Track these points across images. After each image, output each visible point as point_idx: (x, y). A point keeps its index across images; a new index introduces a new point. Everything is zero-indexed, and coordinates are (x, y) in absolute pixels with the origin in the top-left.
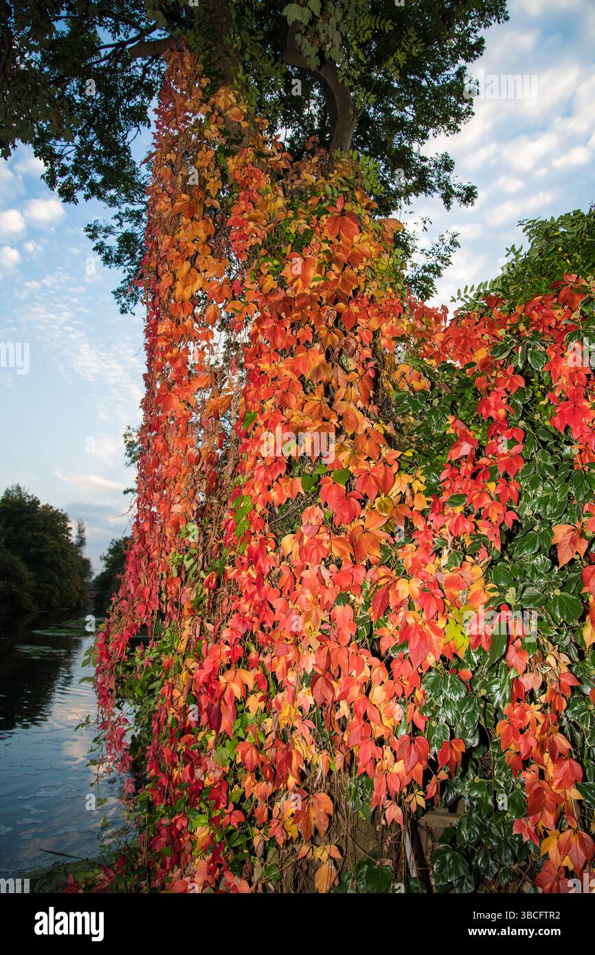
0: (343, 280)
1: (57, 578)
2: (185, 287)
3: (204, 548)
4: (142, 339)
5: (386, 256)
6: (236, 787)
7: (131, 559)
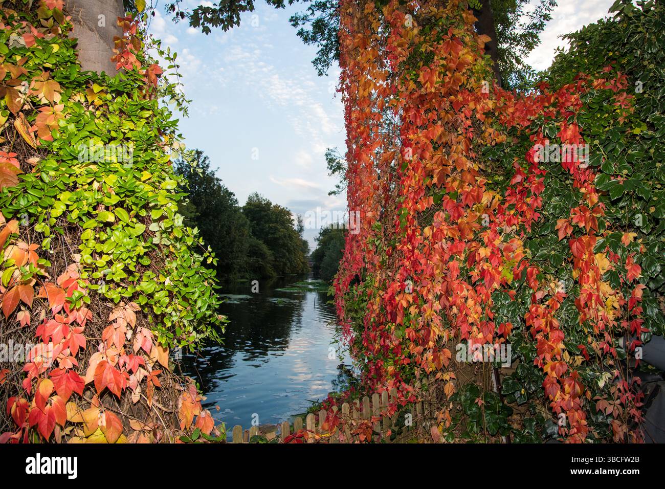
0: (454, 81)
1: (287, 254)
2: (364, 90)
3: (385, 234)
4: (343, 122)
5: (480, 60)
6: (406, 349)
7: (348, 241)
